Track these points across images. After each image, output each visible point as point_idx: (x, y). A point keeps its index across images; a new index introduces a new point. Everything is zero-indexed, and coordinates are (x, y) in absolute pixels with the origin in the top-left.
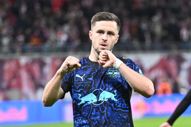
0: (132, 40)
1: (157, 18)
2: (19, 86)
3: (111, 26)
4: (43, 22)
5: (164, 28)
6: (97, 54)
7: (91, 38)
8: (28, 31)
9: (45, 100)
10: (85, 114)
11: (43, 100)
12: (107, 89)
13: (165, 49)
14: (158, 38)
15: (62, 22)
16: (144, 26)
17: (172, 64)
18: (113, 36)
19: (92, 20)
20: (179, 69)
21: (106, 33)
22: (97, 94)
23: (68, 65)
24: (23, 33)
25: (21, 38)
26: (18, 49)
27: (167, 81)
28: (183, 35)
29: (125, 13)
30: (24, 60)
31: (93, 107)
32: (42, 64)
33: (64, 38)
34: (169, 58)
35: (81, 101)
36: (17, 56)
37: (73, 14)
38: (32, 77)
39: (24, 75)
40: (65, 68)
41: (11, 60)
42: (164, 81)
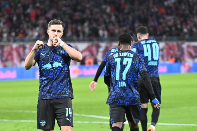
0: (72, 36)
1: (86, 24)
2: (12, 59)
3: (60, 28)
4: (25, 26)
5: (90, 29)
6: (51, 42)
7: (48, 34)
8: (17, 30)
9: (26, 66)
10: (45, 75)
11: (25, 66)
12: (57, 61)
13: (90, 40)
14: (86, 35)
15: (35, 26)
16: (79, 28)
17: (94, 49)
18: (60, 33)
19: (49, 24)
20: (98, 52)
21: (56, 32)
22: (52, 64)
23: (38, 45)
24: (15, 31)
25: (13, 34)
26: (12, 40)
27: (91, 58)
28: (100, 33)
29: (69, 21)
30: (15, 46)
31: (49, 70)
32: (24, 48)
33: (36, 34)
34: (92, 46)
35: (43, 67)
36: (11, 43)
37: (41, 22)
38: (19, 55)
39: (15, 54)
40: (36, 46)
41: (8, 45)
42: (89, 58)
